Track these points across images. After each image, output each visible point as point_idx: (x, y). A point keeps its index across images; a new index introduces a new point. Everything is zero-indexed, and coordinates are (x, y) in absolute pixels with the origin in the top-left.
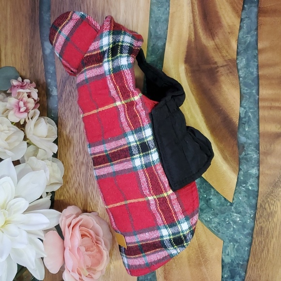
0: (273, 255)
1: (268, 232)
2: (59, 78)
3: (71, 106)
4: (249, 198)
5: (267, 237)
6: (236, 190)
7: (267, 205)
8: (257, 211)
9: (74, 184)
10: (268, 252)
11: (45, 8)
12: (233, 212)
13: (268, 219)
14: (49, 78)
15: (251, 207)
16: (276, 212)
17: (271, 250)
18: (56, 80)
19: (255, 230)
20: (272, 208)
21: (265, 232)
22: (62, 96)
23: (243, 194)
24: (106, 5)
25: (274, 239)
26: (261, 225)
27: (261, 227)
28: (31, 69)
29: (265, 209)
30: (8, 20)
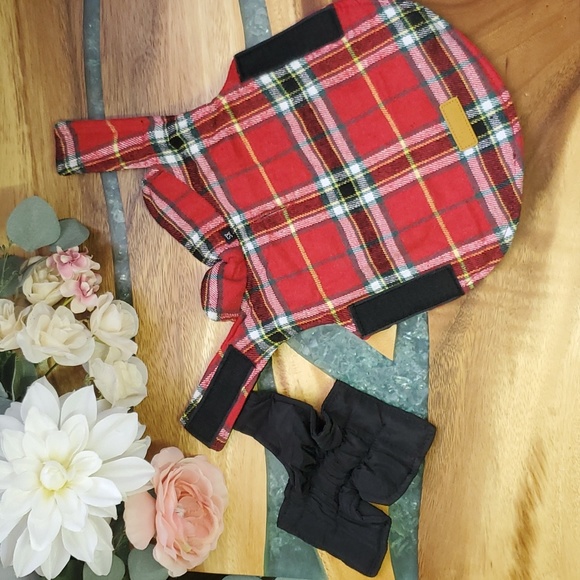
0: (460, 434)
1: (448, 400)
2: (124, 197)
3: (147, 237)
4: (417, 352)
5: (448, 408)
6: (397, 341)
7: (443, 359)
8: (430, 370)
9: (161, 353)
10: (452, 429)
11: (94, 94)
12: (396, 374)
13: (447, 380)
14: (111, 198)
15: (421, 364)
16: (457, 369)
17: (456, 426)
18: (120, 200)
19: (430, 398)
20: (450, 364)
21: (445, 400)
22: (131, 223)
23: (409, 346)
24: (183, 83)
25: (460, 410)
26: (438, 389)
27: (439, 393)
28: (82, 188)
29: (442, 366)
30: (42, 116)
